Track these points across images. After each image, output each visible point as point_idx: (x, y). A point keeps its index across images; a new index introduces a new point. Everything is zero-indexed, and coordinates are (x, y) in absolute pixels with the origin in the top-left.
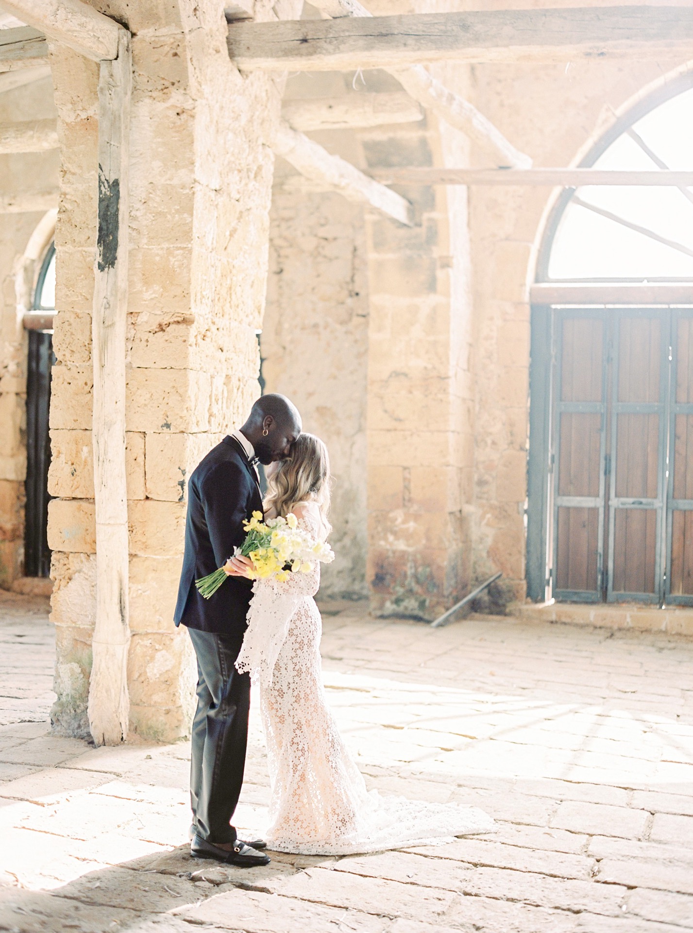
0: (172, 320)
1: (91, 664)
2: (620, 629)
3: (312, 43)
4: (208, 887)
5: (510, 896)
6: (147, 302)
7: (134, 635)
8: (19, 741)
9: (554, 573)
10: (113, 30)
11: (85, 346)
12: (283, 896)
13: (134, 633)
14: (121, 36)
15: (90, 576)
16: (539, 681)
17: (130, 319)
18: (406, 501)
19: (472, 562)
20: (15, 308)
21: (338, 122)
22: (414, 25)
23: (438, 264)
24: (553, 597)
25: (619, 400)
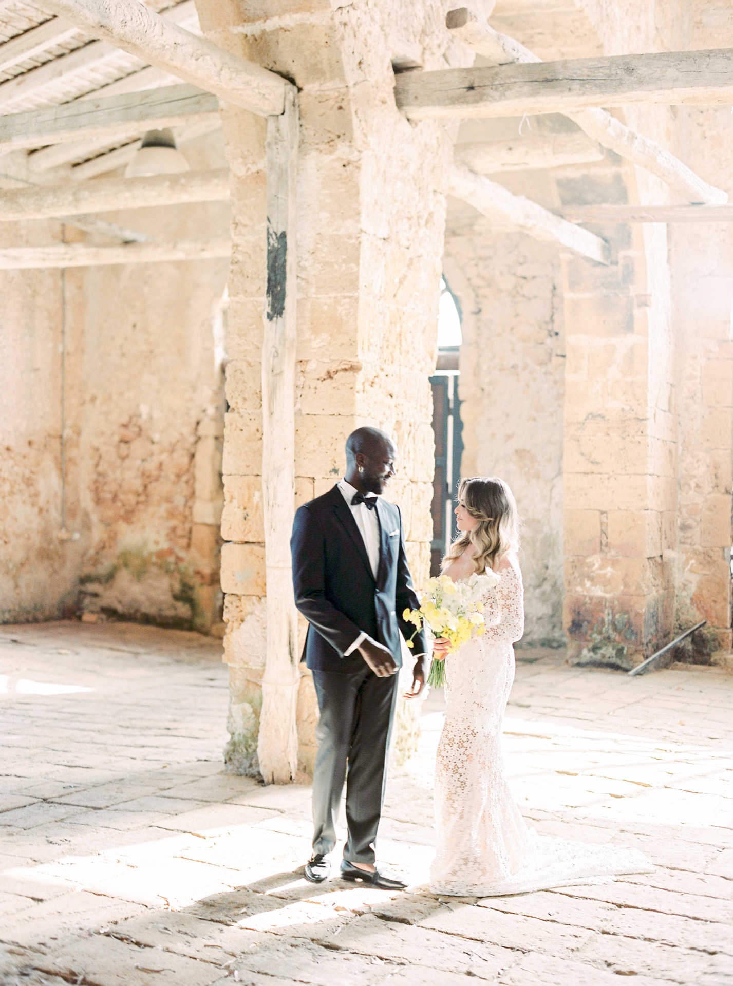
0: (339, 368)
1: (261, 704)
3: (478, 90)
4: (350, 916)
5: (647, 936)
6: (315, 350)
7: (303, 676)
8: (191, 778)
10: (280, 85)
11: (257, 393)
12: (422, 927)
13: (304, 674)
14: (287, 92)
15: (261, 619)
17: (299, 367)
18: (603, 546)
19: (675, 609)
20: (213, 352)
21: (518, 164)
22: (579, 69)
23: (635, 302)
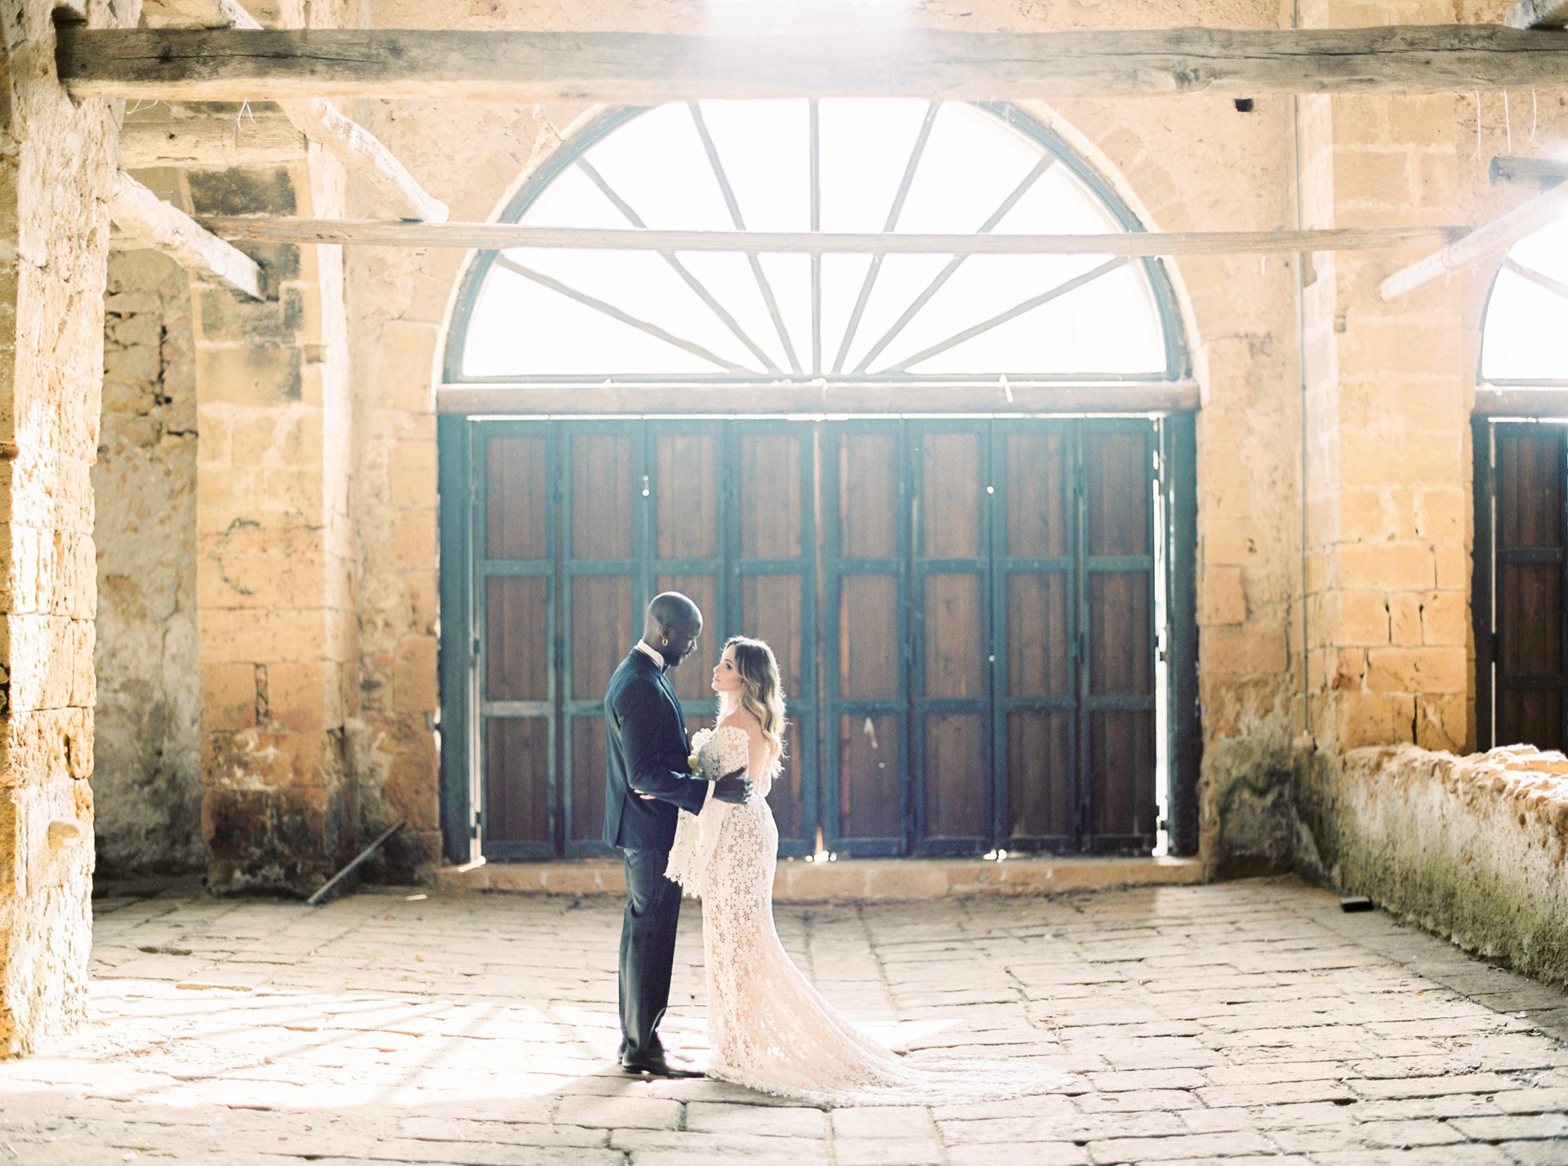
2: (586, 896)
3: (177, 62)
9: (484, 817)
18: (261, 716)
19: (359, 807)
21: (182, 159)
22: (325, 44)
23: (304, 356)
24: (483, 854)
25: (572, 556)
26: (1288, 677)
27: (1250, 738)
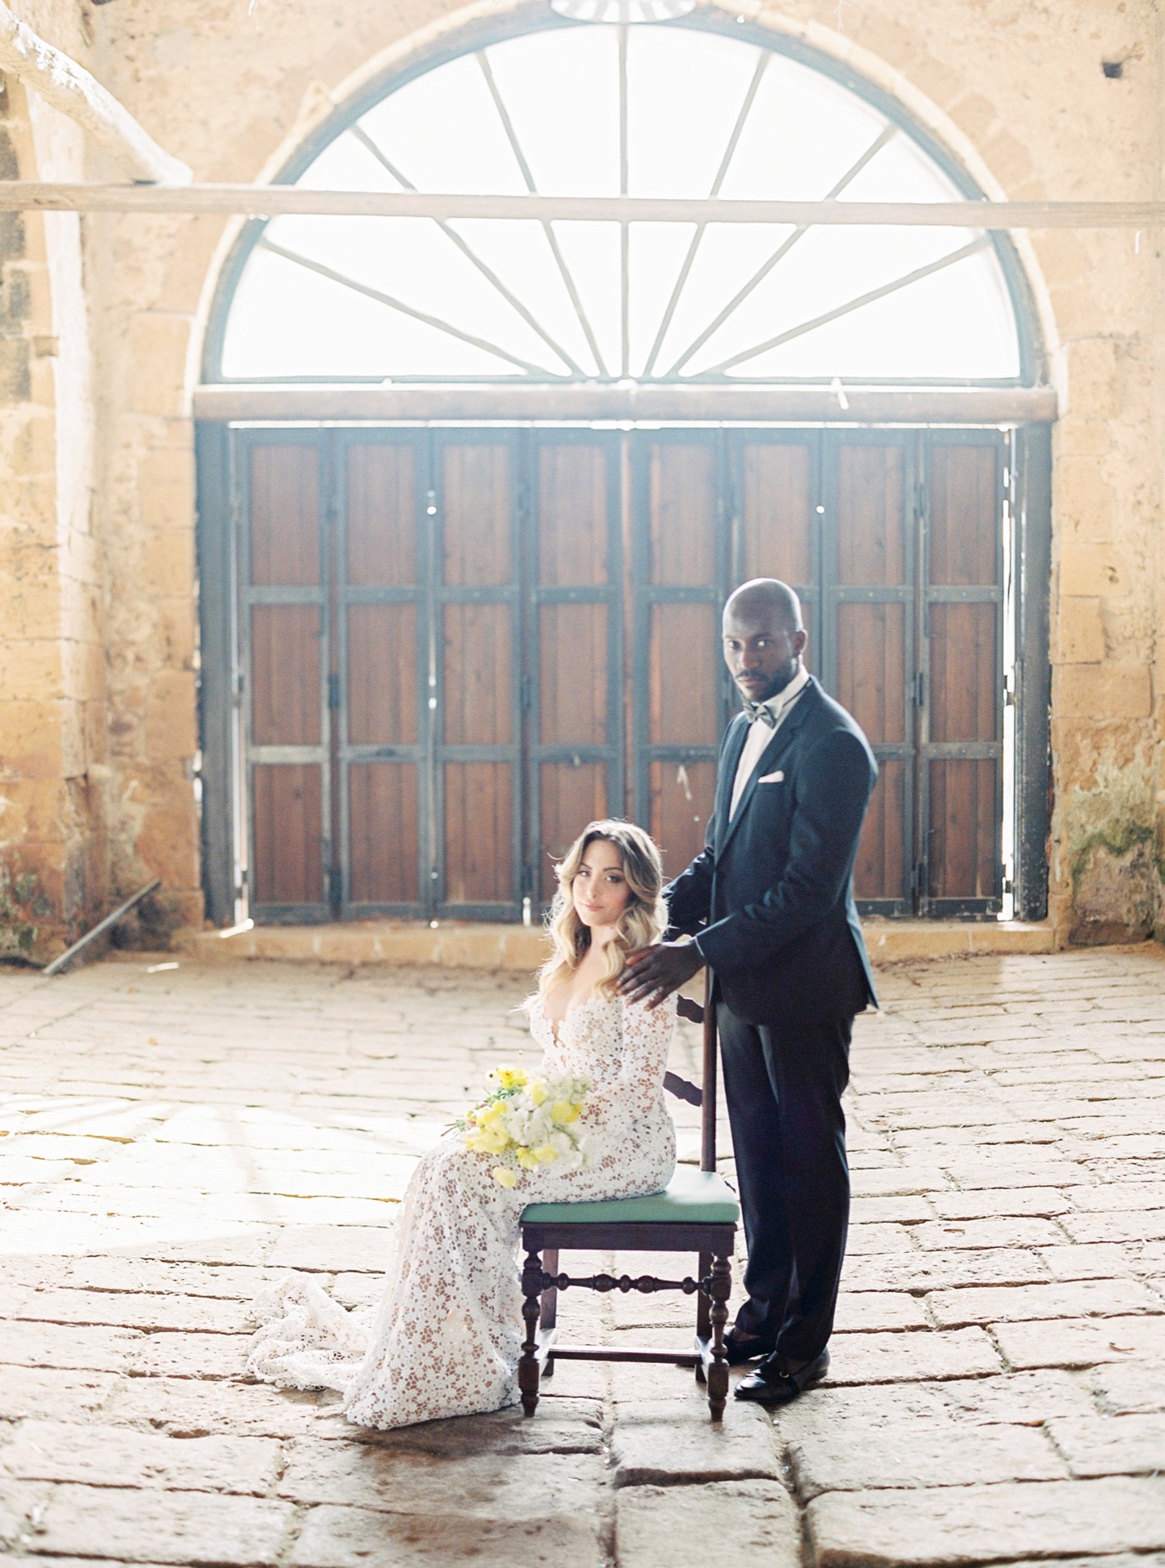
2: (364, 964)
5: (208, 1371)
9: (250, 877)
16: (231, 1049)
19: (108, 864)
23: (33, 349)
24: (250, 917)
25: (348, 583)
26: (1150, 722)
27: (1107, 791)
